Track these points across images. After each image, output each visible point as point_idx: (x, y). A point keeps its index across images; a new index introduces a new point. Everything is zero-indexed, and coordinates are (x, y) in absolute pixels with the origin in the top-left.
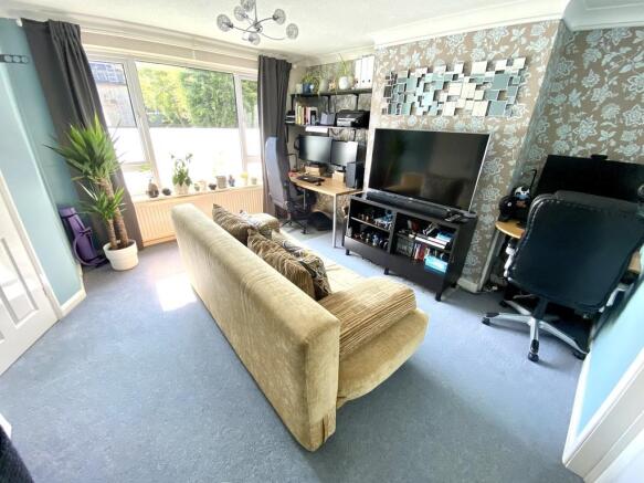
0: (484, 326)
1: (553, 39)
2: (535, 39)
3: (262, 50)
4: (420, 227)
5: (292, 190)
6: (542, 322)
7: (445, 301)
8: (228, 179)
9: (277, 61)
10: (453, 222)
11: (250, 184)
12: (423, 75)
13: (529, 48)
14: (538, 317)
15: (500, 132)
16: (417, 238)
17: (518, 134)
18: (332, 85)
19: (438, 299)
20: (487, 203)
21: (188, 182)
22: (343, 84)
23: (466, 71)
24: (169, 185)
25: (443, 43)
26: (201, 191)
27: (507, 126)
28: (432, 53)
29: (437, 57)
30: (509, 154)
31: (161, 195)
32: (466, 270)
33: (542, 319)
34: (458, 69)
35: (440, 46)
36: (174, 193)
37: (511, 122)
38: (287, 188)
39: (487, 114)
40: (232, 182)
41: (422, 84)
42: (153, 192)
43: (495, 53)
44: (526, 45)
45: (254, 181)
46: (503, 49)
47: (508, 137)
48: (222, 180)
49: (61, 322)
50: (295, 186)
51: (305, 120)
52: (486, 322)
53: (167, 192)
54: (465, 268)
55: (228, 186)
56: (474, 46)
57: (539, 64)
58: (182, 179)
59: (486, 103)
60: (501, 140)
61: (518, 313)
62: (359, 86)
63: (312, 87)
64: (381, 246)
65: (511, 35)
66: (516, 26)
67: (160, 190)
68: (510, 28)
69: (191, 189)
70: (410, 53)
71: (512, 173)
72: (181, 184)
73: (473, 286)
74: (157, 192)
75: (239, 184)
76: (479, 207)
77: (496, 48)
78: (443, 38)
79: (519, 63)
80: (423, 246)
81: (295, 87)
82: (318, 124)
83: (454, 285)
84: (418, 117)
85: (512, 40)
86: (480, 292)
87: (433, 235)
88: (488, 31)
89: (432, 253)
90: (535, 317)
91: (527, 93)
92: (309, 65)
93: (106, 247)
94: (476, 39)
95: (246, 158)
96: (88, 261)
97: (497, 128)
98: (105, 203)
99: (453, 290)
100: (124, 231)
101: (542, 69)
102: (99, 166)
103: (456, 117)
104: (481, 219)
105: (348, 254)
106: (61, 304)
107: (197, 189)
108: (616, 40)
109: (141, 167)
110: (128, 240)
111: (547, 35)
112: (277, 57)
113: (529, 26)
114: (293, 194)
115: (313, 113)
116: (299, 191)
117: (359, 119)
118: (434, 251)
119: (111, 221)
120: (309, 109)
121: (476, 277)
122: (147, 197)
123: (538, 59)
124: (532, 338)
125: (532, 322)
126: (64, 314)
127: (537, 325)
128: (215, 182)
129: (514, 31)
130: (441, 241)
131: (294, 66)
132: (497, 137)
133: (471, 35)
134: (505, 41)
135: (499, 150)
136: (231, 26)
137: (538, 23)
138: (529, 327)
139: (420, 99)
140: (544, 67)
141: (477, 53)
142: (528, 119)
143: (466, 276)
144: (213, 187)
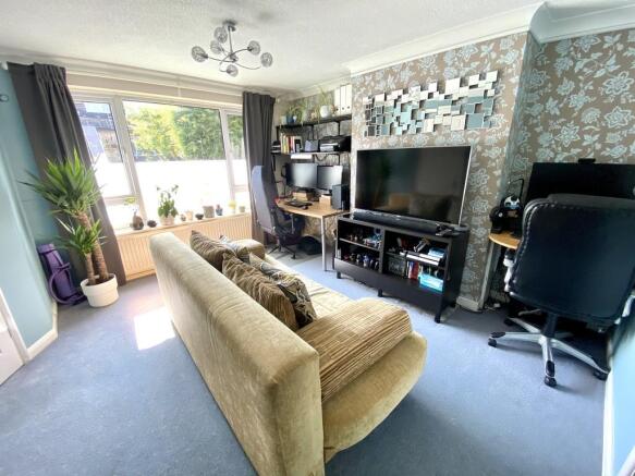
0: (491, 347)
1: (523, 50)
2: (505, 52)
3: (246, 87)
4: (410, 243)
5: (279, 215)
6: (554, 340)
7: (444, 323)
8: (215, 208)
9: (261, 96)
10: (444, 236)
11: (238, 212)
12: (400, 97)
13: (500, 61)
14: (549, 335)
15: (481, 143)
16: (408, 256)
17: (500, 144)
18: (314, 115)
19: (437, 320)
20: (477, 215)
21: (174, 213)
22: (324, 113)
23: (440, 89)
24: (153, 215)
25: (415, 66)
26: (187, 221)
27: (488, 138)
28: (406, 76)
29: (411, 79)
30: (494, 164)
31: (146, 227)
32: (463, 288)
33: (553, 337)
34: (433, 87)
35: (412, 68)
36: (160, 225)
37: (490, 134)
38: (274, 214)
39: (466, 128)
40: (220, 211)
41: (399, 104)
42: (138, 224)
43: (467, 69)
44: (496, 59)
45: (243, 209)
46: (474, 65)
47: (490, 148)
48: (209, 210)
49: (27, 366)
50: (283, 211)
51: (290, 149)
52: (493, 344)
53: (152, 224)
54: (462, 285)
55: (216, 215)
56: (446, 65)
57: (511, 75)
58: (167, 210)
59: (463, 117)
60: (483, 151)
61: (525, 331)
62: (340, 113)
63: (295, 118)
64: (372, 267)
65: (480, 52)
66: (484, 43)
67: (145, 223)
68: (479, 45)
69: (177, 220)
70: (385, 78)
71: (498, 183)
72: (166, 215)
73: (473, 304)
74: (142, 225)
75: (227, 212)
76: (469, 220)
77: (467, 65)
78: (414, 61)
79: (492, 76)
80: (416, 264)
81: (280, 119)
82: (302, 151)
83: (453, 304)
84: (398, 136)
85: (482, 55)
86: (482, 311)
87: (425, 251)
88: (457, 50)
89: (426, 271)
90: (545, 335)
91: (503, 104)
92: (292, 99)
93: (83, 284)
94: (447, 59)
95: (234, 188)
96: (65, 299)
97: (478, 139)
98: (82, 238)
99: (453, 310)
100: (103, 265)
101: (515, 79)
102: (76, 198)
103: (435, 133)
104: (473, 231)
105: (339, 277)
106: (28, 346)
107: (183, 219)
108: (586, 47)
109: (126, 200)
110: (107, 274)
111: (517, 46)
112: (261, 92)
113: (498, 41)
114: (281, 218)
115: (297, 142)
116: (287, 216)
117: (342, 143)
118: (427, 268)
119: (89, 256)
120: (293, 138)
121: (475, 294)
122: (131, 230)
123: (510, 71)
124: (546, 359)
125: (543, 340)
126: (31, 358)
127: (549, 344)
128: (202, 212)
129: (483, 48)
130: (434, 258)
131: (278, 100)
132: (479, 148)
133: (441, 55)
134: (474, 58)
135: (483, 161)
136: (206, 57)
137: (505, 37)
138: (540, 346)
139: (398, 118)
140: (517, 77)
141: (451, 70)
142: (508, 129)
143: (464, 294)
144: (200, 217)
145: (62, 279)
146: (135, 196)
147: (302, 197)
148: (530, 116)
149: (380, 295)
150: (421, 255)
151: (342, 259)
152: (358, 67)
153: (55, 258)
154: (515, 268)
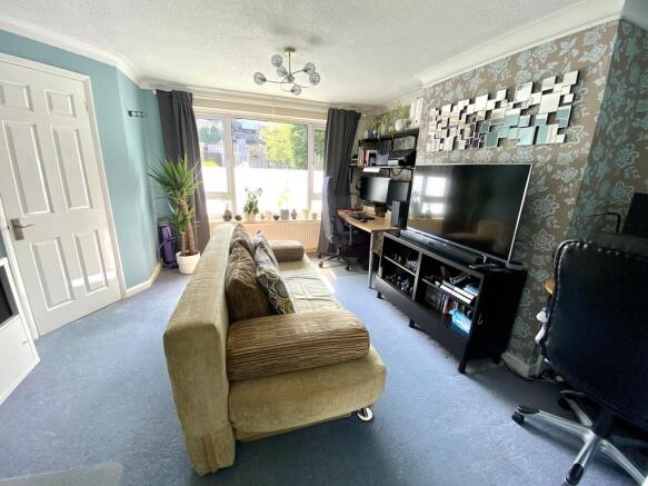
0: (514, 423)
1: (612, 44)
2: (589, 48)
5: (339, 225)
6: (605, 442)
7: (471, 376)
8: (291, 212)
10: (478, 270)
11: (310, 218)
12: (466, 107)
13: (583, 59)
15: (553, 162)
16: (442, 287)
17: (576, 164)
18: (391, 129)
19: (462, 370)
20: (538, 252)
21: (256, 211)
22: (398, 127)
23: (509, 97)
24: (240, 211)
25: (485, 72)
26: (266, 219)
27: (561, 155)
28: (475, 84)
29: (480, 86)
30: (566, 190)
31: (233, 220)
32: (514, 342)
33: (606, 438)
34: (501, 95)
35: (482, 75)
36: (244, 220)
37: (565, 150)
38: (334, 223)
39: (534, 142)
40: (294, 215)
41: (464, 115)
42: (227, 217)
43: (543, 71)
44: (579, 57)
45: (315, 216)
46: (551, 66)
47: (563, 168)
48: (285, 213)
49: (123, 301)
50: (343, 221)
51: (365, 162)
52: (519, 420)
53: (238, 218)
54: (513, 340)
55: (290, 219)
56: (519, 68)
57: (597, 76)
58: (251, 208)
59: (532, 129)
60: (554, 172)
62: (412, 126)
63: (374, 132)
65: (560, 49)
66: (565, 39)
67: (233, 216)
68: (558, 42)
69: (258, 217)
70: (454, 88)
71: (570, 214)
72: (249, 212)
73: (523, 368)
74: (230, 217)
75: (301, 217)
76: (528, 259)
77: (543, 66)
78: (485, 67)
79: (571, 78)
81: (362, 133)
82: (374, 165)
83: (497, 359)
84: (461, 151)
85: (562, 54)
86: (533, 379)
88: (533, 50)
90: (594, 431)
91: (584, 112)
92: (378, 114)
93: (178, 254)
94: (521, 63)
95: (311, 196)
96: (168, 263)
97: (549, 157)
98: (180, 219)
99: (493, 366)
100: (193, 243)
101: (601, 81)
102: (179, 189)
103: (499, 149)
104: (532, 273)
105: (379, 296)
106: (128, 287)
107: (263, 218)
109: (222, 196)
110: (194, 251)
111: (605, 40)
112: (347, 108)
113: (580, 35)
114: (340, 229)
115: (371, 155)
116: (346, 227)
117: (408, 157)
118: (461, 305)
119: (184, 233)
120: (368, 152)
122: (223, 220)
123: (595, 70)
125: (589, 436)
126: (128, 296)
127: (595, 443)
128: (279, 214)
129: (563, 45)
131: (364, 115)
132: (550, 169)
133: (515, 57)
134: (552, 57)
135: (553, 185)
136: (265, 80)
137: (591, 29)
138: (583, 443)
139: (462, 131)
140: (604, 78)
141: (523, 74)
142: (588, 145)
143: (515, 351)
144: (276, 218)
145: (168, 248)
146: (231, 194)
147: (370, 210)
148: (640, 129)
149: (412, 325)
150: (456, 289)
151: (383, 277)
152: (430, 77)
153: (167, 232)
154: (548, 325)
